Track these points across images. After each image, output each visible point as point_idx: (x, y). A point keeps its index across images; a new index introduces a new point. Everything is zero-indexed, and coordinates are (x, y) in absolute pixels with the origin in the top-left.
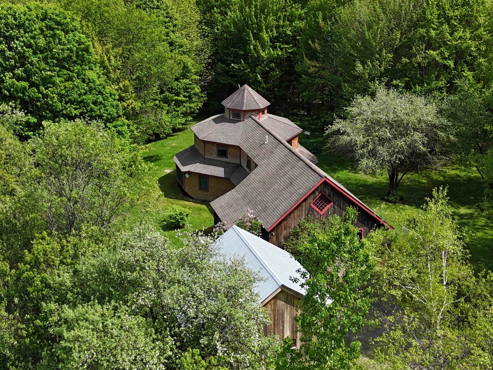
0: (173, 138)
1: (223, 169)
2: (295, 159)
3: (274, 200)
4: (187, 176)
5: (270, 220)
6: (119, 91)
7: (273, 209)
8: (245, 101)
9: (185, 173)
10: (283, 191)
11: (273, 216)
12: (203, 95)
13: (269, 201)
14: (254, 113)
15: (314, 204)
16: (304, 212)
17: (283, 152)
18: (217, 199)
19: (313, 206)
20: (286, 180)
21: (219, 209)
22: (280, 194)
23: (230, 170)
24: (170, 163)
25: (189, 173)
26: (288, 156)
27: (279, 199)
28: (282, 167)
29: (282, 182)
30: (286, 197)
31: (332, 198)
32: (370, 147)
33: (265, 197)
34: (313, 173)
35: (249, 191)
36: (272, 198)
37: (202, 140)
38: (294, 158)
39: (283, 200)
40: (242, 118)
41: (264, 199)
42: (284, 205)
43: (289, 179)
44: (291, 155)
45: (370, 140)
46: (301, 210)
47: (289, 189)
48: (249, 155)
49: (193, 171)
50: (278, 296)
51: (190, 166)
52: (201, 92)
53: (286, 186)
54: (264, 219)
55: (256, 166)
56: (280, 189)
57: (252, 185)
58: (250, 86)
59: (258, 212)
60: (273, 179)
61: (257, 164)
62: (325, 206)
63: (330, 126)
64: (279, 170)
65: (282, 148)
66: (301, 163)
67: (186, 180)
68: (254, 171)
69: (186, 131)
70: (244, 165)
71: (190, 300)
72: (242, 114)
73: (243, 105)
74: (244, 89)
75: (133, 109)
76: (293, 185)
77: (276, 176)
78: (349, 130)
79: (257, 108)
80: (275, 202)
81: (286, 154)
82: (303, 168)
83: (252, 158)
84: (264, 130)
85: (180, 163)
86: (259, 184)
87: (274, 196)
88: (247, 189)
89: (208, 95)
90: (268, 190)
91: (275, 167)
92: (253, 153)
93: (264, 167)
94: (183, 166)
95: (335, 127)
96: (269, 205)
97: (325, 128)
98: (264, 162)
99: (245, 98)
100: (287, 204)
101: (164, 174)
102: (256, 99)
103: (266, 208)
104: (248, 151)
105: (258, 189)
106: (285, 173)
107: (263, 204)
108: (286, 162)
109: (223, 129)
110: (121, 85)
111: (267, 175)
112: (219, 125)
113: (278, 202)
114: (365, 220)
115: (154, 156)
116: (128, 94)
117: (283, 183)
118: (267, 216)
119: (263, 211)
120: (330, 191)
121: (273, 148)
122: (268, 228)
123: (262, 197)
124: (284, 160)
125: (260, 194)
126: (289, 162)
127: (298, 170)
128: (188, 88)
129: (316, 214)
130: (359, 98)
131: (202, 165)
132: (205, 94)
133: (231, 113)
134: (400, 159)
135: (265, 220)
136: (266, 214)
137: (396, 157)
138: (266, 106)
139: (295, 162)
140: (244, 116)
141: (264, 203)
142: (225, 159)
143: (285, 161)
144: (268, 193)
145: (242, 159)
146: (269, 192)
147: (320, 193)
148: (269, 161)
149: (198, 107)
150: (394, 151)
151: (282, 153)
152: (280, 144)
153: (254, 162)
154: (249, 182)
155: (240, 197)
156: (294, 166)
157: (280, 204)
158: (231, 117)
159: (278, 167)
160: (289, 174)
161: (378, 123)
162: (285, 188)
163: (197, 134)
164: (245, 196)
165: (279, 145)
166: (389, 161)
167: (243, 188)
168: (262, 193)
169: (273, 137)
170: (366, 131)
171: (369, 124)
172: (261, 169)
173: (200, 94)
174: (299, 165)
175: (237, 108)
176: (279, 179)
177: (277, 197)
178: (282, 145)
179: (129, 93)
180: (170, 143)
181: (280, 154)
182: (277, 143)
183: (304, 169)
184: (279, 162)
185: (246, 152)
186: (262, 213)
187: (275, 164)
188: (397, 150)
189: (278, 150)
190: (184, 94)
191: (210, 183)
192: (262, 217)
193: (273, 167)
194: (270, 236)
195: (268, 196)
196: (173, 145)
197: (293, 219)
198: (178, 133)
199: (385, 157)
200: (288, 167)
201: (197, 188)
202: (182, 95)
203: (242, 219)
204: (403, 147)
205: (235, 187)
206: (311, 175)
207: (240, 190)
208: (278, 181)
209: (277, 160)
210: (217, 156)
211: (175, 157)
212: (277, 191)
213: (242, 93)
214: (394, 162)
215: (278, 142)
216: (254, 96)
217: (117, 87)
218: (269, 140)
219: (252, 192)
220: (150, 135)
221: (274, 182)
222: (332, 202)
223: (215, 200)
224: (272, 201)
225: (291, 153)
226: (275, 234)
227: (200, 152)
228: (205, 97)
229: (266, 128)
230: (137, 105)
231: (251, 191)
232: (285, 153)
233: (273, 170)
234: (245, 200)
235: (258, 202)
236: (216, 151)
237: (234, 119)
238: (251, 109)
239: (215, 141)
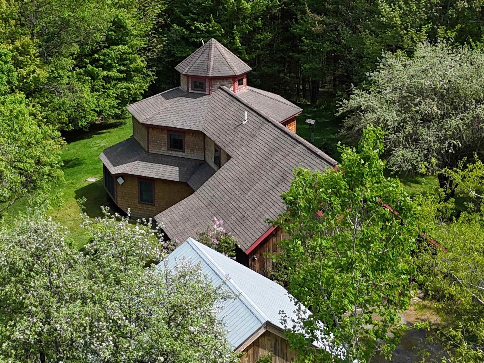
0: (103, 135)
1: (178, 169)
2: (291, 143)
3: (256, 206)
4: (120, 181)
5: (251, 235)
6: (15, 53)
7: (255, 220)
8: (212, 63)
9: (118, 176)
10: (271, 192)
11: (255, 229)
12: (150, 73)
13: (248, 208)
14: (225, 83)
17: (271, 133)
18: (166, 211)
20: (276, 174)
21: (170, 225)
22: (266, 196)
23: (187, 169)
24: (96, 168)
25: (123, 175)
26: (279, 139)
27: (264, 203)
28: (270, 156)
29: (269, 177)
30: (276, 200)
32: (409, 129)
33: (242, 201)
34: (318, 161)
35: (216, 196)
36: (253, 202)
38: (288, 141)
39: (270, 204)
40: (207, 90)
41: (241, 206)
42: (273, 212)
43: (281, 173)
44: (283, 138)
45: (408, 119)
47: (281, 187)
48: (218, 143)
49: (129, 173)
50: (260, 341)
51: (125, 165)
52: (148, 67)
53: (276, 183)
54: (240, 235)
55: (229, 157)
56: (267, 188)
57: (222, 187)
58: (220, 41)
59: (231, 225)
60: (255, 175)
61: (230, 154)
63: (345, 101)
64: (264, 161)
65: (270, 129)
66: (300, 147)
67: (119, 189)
68: (225, 165)
70: (211, 161)
72: (207, 84)
73: (208, 70)
74: (211, 45)
75: (36, 79)
76: (286, 181)
77: (260, 170)
78: (375, 103)
79: (231, 74)
80: (259, 208)
81: (275, 136)
82: (302, 155)
83: (222, 147)
84: (242, 105)
85: (109, 163)
86: (233, 184)
87: (256, 200)
88: (213, 192)
90: (246, 192)
91: (259, 157)
92: (224, 140)
93: (241, 159)
94: (114, 166)
95: (352, 103)
96: (249, 213)
97: (338, 105)
98: (241, 151)
99: (212, 59)
100: (277, 210)
102: (229, 60)
103: (244, 219)
104: (216, 138)
105: (231, 191)
106: (275, 165)
107: (239, 213)
108: (276, 148)
109: (177, 107)
110: (18, 44)
111: (245, 170)
112: (171, 101)
113: (264, 208)
116: (28, 56)
117: (271, 179)
118: (246, 231)
119: (238, 223)
121: (256, 130)
122: (247, 248)
123: (238, 202)
124: (272, 146)
125: (234, 199)
126: (280, 148)
127: (296, 159)
128: (126, 59)
130: (389, 58)
131: (144, 164)
132: (152, 71)
133: (190, 82)
134: (455, 146)
135: (242, 237)
136: (243, 227)
137: (450, 143)
138: (245, 71)
139: (291, 147)
140: (211, 86)
141: (241, 211)
142: (181, 153)
143: (274, 147)
144: (247, 197)
145: (207, 152)
146: (249, 194)
148: (249, 149)
150: (445, 135)
151: (269, 136)
152: (267, 122)
153: (225, 152)
154: (217, 182)
155: (203, 205)
156: (287, 153)
157: (267, 211)
158: (190, 89)
159: (264, 156)
160: (281, 165)
161: (421, 92)
162: (274, 186)
164: (210, 204)
165: (265, 125)
166: (439, 151)
167: (207, 191)
168: (237, 197)
169: (255, 114)
170: (402, 105)
171: (405, 95)
172: (236, 162)
173: (144, 70)
174: (296, 150)
175: (199, 75)
176: (264, 173)
177: (261, 201)
178: (270, 124)
179: (31, 57)
180: (98, 142)
181: (266, 138)
182: (261, 122)
183: (304, 156)
184: (265, 149)
185: (213, 138)
186: (237, 226)
187: (259, 152)
188: (449, 133)
189: (262, 131)
190: (118, 67)
191: (157, 191)
192: (238, 233)
193: (255, 158)
194: (250, 261)
195: (246, 201)
196: (103, 145)
199: (432, 144)
200: (279, 156)
201: (137, 201)
202: (115, 70)
204: (459, 127)
205: (195, 191)
206: (315, 163)
207: (202, 195)
208: (263, 177)
209: (262, 147)
210: (168, 150)
211: (102, 154)
212: (262, 192)
213: (207, 51)
214: (447, 151)
215: (264, 120)
216: (226, 56)
217: (11, 47)
218: (250, 118)
219: (221, 196)
220: (62, 123)
221: (256, 179)
223: (164, 212)
224: (253, 208)
225: (283, 134)
226: (259, 259)
227: (142, 144)
228: (153, 75)
229: (245, 101)
230: (43, 74)
231: (220, 195)
232: (273, 135)
233: (255, 162)
234: (211, 209)
235: (231, 210)
236: (166, 140)
237: (195, 92)
238: (220, 75)
239: (164, 125)
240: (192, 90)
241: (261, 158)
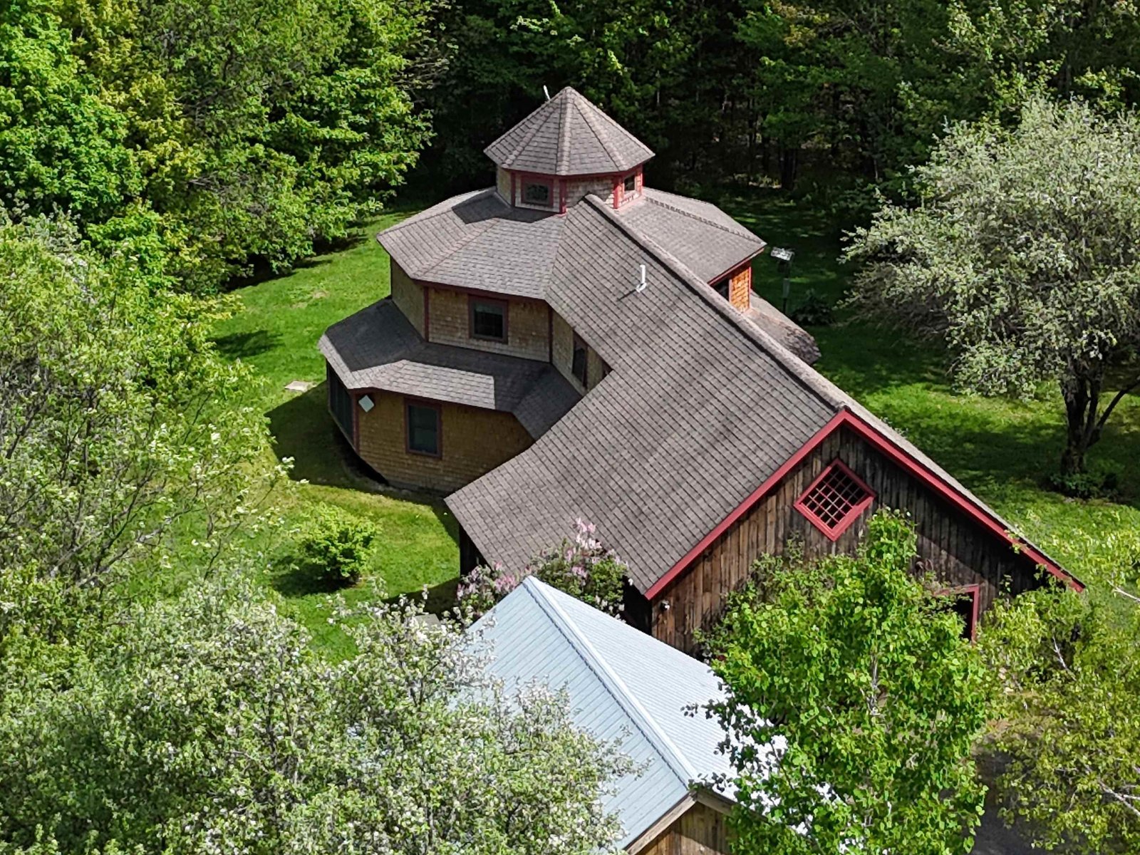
0: (316, 270)
1: (492, 381)
2: (742, 348)
3: (669, 490)
4: (366, 404)
5: (656, 557)
6: (130, 112)
7: (666, 522)
8: (566, 145)
9: (361, 393)
10: (699, 459)
11: (665, 544)
12: (419, 124)
13: (651, 493)
14: (596, 187)
15: (805, 501)
16: (771, 530)
17: (700, 320)
18: (471, 486)
19: (805, 510)
20: (711, 418)
21: (480, 520)
22: (689, 469)
23: (513, 383)
24: (304, 358)
25: (372, 393)
26: (716, 335)
27: (685, 485)
28: (696, 375)
29: (695, 425)
30: (709, 479)
31: (869, 481)
32: (1001, 303)
33: (636, 477)
34: (802, 396)
35: (580, 458)
36: (660, 480)
37: (416, 281)
38: (736, 342)
39: (698, 488)
40: (556, 205)
41: (635, 486)
42: (704, 506)
43: (721, 418)
44: (726, 334)
45: (999, 280)
46: (762, 525)
47: (721, 449)
48: (581, 333)
49: (386, 388)
50: (683, 822)
51: (376, 369)
52: (414, 113)
53: (711, 439)
54: (633, 554)
55: (606, 369)
56: (690, 450)
57: (592, 439)
58: (581, 90)
59: (612, 530)
60: (665, 416)
61: (610, 363)
62: (847, 509)
63: (861, 231)
64: (685, 385)
65: (697, 309)
66: (761, 360)
67: (363, 419)
68: (599, 387)
69: (360, 247)
70: (565, 366)
71: (381, 840)
72: (556, 190)
73: (559, 159)
74: (562, 108)
75: (178, 172)
76: (732, 438)
77: (674, 405)
78: (924, 245)
79: (609, 168)
80: (673, 495)
81: (708, 328)
82: (768, 378)
83: (592, 343)
84: (633, 246)
85: (341, 361)
86: (617, 435)
87: (667, 477)
88: (573, 449)
89: (437, 123)
90: (646, 454)
91: (673, 374)
92: (594, 326)
93: (633, 375)
94: (352, 369)
95: (877, 235)
96: (652, 505)
97: (845, 239)
98: (634, 356)
99: (567, 134)
100: (712, 503)
101: (286, 398)
102: (604, 136)
103: (642, 517)
104: (577, 319)
105: (611, 450)
106: (707, 396)
107: (629, 503)
108: (709, 358)
109: (491, 242)
110: (136, 91)
111: (642, 403)
112: (478, 227)
113: (684, 495)
114: (983, 558)
115: (250, 336)
116: (160, 120)
117: (700, 429)
118: (645, 546)
119: (629, 526)
120: (861, 457)
121: (665, 309)
122: (649, 585)
123: (627, 477)
124: (701, 350)
125: (620, 469)
126: (719, 356)
127: (753, 386)
128: (368, 99)
129: (814, 536)
130: (961, 135)
131: (419, 367)
132: (425, 120)
133: (518, 184)
134: (1102, 344)
135: (638, 560)
136: (639, 537)
137: (1091, 337)
138: (639, 161)
139: (742, 358)
140: (564, 195)
141: (635, 498)
142: (498, 346)
143: (705, 354)
144: (647, 466)
145: (556, 347)
146: (651, 460)
147: (828, 464)
148: (651, 353)
149: (404, 167)
150: (1082, 317)
151: (694, 325)
152: (689, 293)
153: (597, 355)
154: (580, 426)
155: (551, 478)
156: (736, 371)
157: (691, 503)
158: (518, 200)
159: (683, 373)
160: (721, 398)
161: (1029, 218)
162: (706, 446)
163: (399, 261)
164: (565, 477)
165: (685, 299)
166: (1066, 353)
167: (560, 446)
168: (625, 465)
169: (663, 271)
170: (986, 248)
171: (994, 223)
172: (621, 382)
173: (409, 120)
174: (753, 366)
175: (538, 170)
176: (684, 414)
177: (678, 478)
178: (696, 298)
179: (165, 119)
180: (306, 288)
181: (688, 330)
182: (676, 291)
183: (772, 382)
184: (687, 357)
185: (569, 320)
186: (625, 533)
187: (673, 364)
188: (1092, 313)
189: (681, 314)
190: (352, 118)
191: (445, 428)
192: (629, 548)
193: (664, 376)
194: (654, 615)
195: (646, 476)
196: (318, 295)
197: (734, 554)
198: (335, 256)
199: (1054, 338)
200: (718, 375)
201: (402, 447)
202: (345, 124)
203: (556, 556)
204: (1113, 302)
205: (534, 441)
206: (795, 401)
207: (549, 454)
208: (683, 423)
209: (680, 351)
210: (471, 337)
211: (324, 338)
212: (679, 459)
213: (556, 115)
214: (1085, 355)
215: (682, 287)
216: (598, 127)
217: (122, 98)
218: (652, 279)
219: (591, 461)
220: (235, 262)
221: (666, 427)
222: (869, 495)
223: (465, 489)
224: (661, 493)
225: (726, 325)
226: (673, 608)
227: (411, 320)
228: (428, 129)
229: (641, 237)
230: (193, 158)
231: (588, 456)
232: (704, 325)
233: (664, 385)
234: (568, 487)
235: (613, 495)
236: (466, 317)
237: (528, 206)
238: (586, 172)
239: (462, 284)
240: (523, 202)
241: (677, 377)
